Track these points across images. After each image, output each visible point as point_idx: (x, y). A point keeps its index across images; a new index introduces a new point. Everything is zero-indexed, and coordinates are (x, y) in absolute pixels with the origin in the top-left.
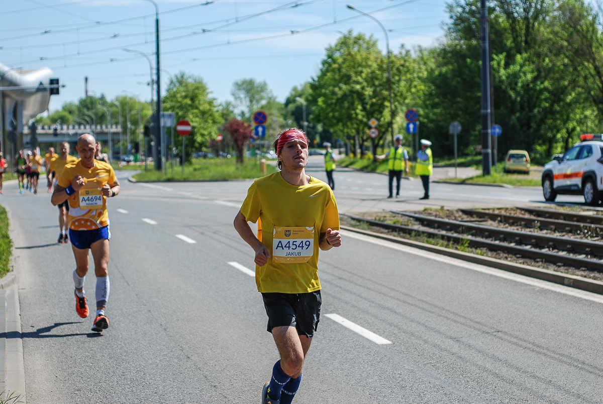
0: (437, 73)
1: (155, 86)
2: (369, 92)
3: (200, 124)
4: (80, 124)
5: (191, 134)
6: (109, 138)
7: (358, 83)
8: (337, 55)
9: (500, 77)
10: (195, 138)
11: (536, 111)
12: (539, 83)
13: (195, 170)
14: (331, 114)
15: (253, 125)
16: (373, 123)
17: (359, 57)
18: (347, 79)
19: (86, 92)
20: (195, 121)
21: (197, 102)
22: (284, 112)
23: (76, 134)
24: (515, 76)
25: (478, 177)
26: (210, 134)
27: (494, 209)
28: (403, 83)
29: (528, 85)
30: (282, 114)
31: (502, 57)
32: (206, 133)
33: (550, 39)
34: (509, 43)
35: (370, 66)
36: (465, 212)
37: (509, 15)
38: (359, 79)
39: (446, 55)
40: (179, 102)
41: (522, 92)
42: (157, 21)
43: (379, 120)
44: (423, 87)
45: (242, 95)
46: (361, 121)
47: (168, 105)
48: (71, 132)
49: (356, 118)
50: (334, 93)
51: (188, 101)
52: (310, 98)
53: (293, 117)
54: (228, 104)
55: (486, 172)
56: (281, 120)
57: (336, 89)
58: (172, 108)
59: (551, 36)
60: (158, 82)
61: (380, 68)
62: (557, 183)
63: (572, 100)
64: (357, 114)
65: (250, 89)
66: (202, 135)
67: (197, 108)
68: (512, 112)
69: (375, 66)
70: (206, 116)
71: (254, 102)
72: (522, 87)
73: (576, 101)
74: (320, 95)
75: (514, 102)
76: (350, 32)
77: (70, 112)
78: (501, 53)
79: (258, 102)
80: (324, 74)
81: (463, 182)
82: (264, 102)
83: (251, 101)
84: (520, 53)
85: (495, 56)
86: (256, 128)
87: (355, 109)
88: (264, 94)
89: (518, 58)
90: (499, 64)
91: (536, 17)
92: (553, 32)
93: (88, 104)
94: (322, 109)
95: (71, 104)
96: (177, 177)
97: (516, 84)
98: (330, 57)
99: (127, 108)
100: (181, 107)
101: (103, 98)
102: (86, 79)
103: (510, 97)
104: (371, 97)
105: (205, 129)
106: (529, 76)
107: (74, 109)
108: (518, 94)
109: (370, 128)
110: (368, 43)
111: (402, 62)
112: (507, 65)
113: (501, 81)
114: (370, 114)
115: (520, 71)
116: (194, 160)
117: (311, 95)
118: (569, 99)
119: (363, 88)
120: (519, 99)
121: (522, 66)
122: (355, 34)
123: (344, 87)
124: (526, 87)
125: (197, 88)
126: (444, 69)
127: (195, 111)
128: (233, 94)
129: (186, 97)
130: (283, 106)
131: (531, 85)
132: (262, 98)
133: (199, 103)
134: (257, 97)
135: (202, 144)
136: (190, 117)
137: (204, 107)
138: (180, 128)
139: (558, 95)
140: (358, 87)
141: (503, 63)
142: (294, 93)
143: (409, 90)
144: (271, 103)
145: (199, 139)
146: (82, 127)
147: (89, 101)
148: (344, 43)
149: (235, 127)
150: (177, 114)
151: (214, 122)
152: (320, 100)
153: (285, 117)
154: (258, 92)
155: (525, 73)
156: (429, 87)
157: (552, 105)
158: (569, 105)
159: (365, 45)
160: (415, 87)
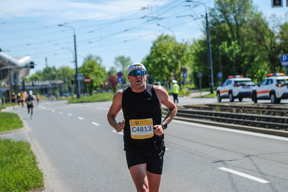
0: (199, 51)
1: (75, 64)
2: (170, 61)
3: (95, 78)
4: (44, 80)
5: (92, 82)
6: (57, 86)
7: (164, 57)
8: (157, 45)
9: (225, 52)
10: (93, 84)
11: (242, 65)
12: (242, 53)
13: (93, 98)
14: (155, 71)
16: (172, 74)
17: (164, 46)
18: (159, 55)
19: (46, 65)
20: (92, 77)
21: (93, 69)
23: (42, 85)
24: (232, 51)
25: (208, 95)
27: (196, 105)
28: (185, 57)
31: (226, 43)
32: (98, 82)
33: (247, 35)
34: (230, 36)
35: (170, 49)
36: (185, 106)
37: (230, 25)
38: (165, 55)
39: (204, 43)
40: (85, 69)
41: (235, 57)
42: (75, 36)
43: (174, 72)
44: (193, 57)
45: (119, 63)
46: (167, 74)
47: (80, 71)
48: (40, 84)
49: (165, 72)
50: (154, 62)
51: (89, 69)
54: (113, 68)
55: (212, 92)
57: (155, 60)
58: (83, 72)
59: (247, 33)
60: (76, 62)
61: (174, 50)
62: (222, 94)
64: (165, 71)
65: (123, 60)
66: (96, 83)
67: (93, 71)
68: (231, 66)
69: (172, 49)
70: (98, 74)
71: (124, 66)
72: (235, 55)
73: (259, 61)
74: (150, 63)
75: (232, 62)
76: (163, 34)
77: (39, 75)
78: (225, 41)
79: (127, 66)
80: (151, 54)
81: (202, 97)
83: (123, 66)
84: (234, 40)
85: (222, 43)
86: (118, 79)
87: (164, 68)
88: (129, 63)
89: (233, 43)
90: (224, 46)
91: (241, 25)
92: (248, 31)
93: (47, 71)
94: (151, 69)
95: (39, 71)
96: (85, 100)
97: (232, 54)
98: (154, 45)
99: (65, 72)
100: (87, 71)
101: (54, 68)
102: (46, 59)
103: (230, 60)
104: (171, 63)
105: (97, 80)
106: (238, 51)
107: (41, 74)
108: (233, 59)
109: (171, 76)
110: (171, 38)
111: (183, 47)
112: (228, 47)
113: (226, 54)
114: (170, 70)
115: (234, 48)
116: (93, 94)
117: (147, 63)
118: (256, 59)
119: (167, 59)
120: (234, 61)
121: (235, 46)
122: (165, 35)
123: (159, 59)
124: (237, 56)
126: (202, 49)
127: (93, 73)
128: (115, 63)
129: (88, 67)
131: (239, 55)
132: (128, 64)
134: (126, 64)
135: (97, 87)
136: (90, 75)
137: (97, 71)
138: (86, 80)
139: (252, 58)
140: (164, 59)
141: (226, 45)
143: (187, 59)
145: (95, 84)
147: (48, 69)
148: (160, 39)
150: (84, 74)
151: (102, 77)
152: (150, 65)
154: (126, 62)
155: (236, 49)
156: (196, 57)
157: (250, 63)
158: (257, 62)
159: (169, 40)
160: (190, 57)
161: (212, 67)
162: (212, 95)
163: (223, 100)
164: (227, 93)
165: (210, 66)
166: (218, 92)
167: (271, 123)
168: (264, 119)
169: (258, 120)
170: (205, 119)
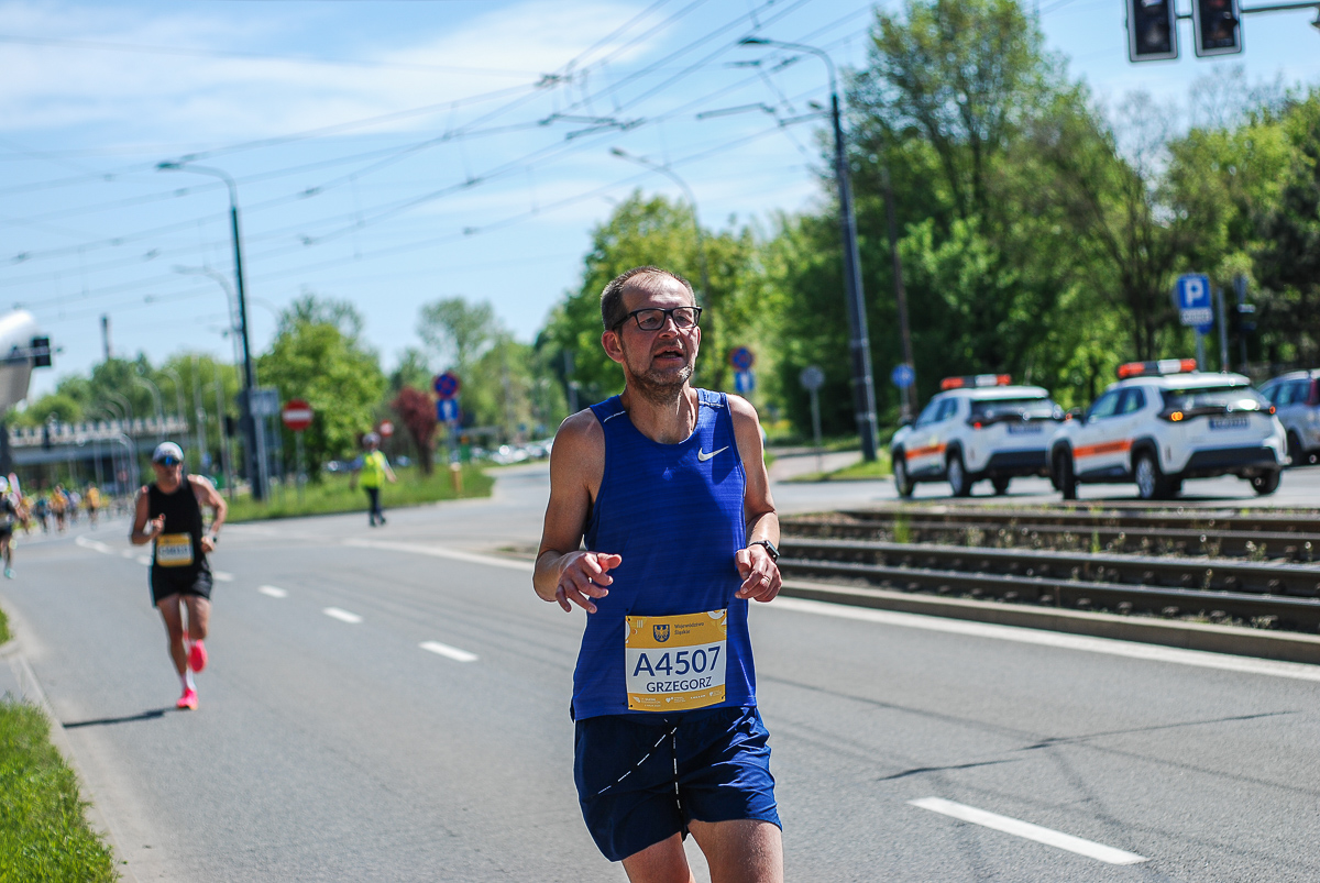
0: (803, 266)
1: (239, 340)
3: (332, 404)
4: (96, 421)
5: (319, 421)
8: (613, 243)
9: (924, 269)
10: (326, 432)
11: (1002, 327)
12: (1002, 273)
13: (328, 494)
14: (607, 365)
15: (434, 397)
17: (646, 248)
19: (107, 349)
20: (322, 402)
21: (323, 362)
22: (534, 362)
23: (90, 444)
24: (955, 264)
25: (854, 467)
26: (354, 423)
28: (740, 295)
29: (980, 280)
30: (529, 368)
31: (925, 230)
32: (346, 420)
33: (1020, 189)
34: (942, 195)
37: (943, 145)
39: (829, 232)
40: (288, 364)
41: (971, 294)
42: (234, 214)
44: (779, 297)
45: (440, 332)
47: (265, 372)
48: (81, 437)
51: (306, 362)
52: (566, 334)
53: (552, 373)
54: (412, 355)
55: (870, 456)
56: (527, 381)
58: (274, 377)
59: (1020, 180)
60: (243, 330)
63: (1070, 304)
65: (457, 319)
66: (340, 426)
67: (325, 373)
68: (954, 335)
70: (346, 387)
71: (466, 346)
72: (970, 285)
73: (1079, 307)
74: (581, 327)
75: (957, 315)
76: (637, 193)
77: (76, 395)
78: (923, 220)
79: (476, 344)
80: (589, 285)
81: (825, 479)
82: (487, 346)
83: (461, 344)
84: (963, 216)
85: (911, 227)
86: (440, 405)
88: (487, 328)
89: (958, 227)
90: (920, 242)
91: (993, 144)
92: (1024, 173)
93: (112, 375)
94: (588, 355)
95: (75, 379)
96: (290, 509)
97: (956, 278)
98: (600, 246)
99: (194, 381)
100: (293, 375)
101: (142, 360)
102: (105, 322)
103: (946, 305)
105: (344, 413)
106: (982, 263)
107: (85, 390)
108: (962, 298)
110: (674, 213)
111: (734, 250)
112: (936, 245)
113: (928, 277)
115: (963, 252)
116: (326, 477)
117: (568, 328)
118: (1065, 300)
120: (965, 308)
121: (967, 243)
122: (647, 197)
124: (981, 287)
125: (323, 334)
126: (819, 259)
127: (322, 380)
128: (422, 333)
129: (300, 353)
130: (530, 351)
131: (988, 280)
132: (482, 338)
133: (328, 362)
134: (473, 334)
135: (342, 444)
136: (311, 391)
137: (341, 369)
138: (292, 416)
139: (1047, 293)
141: (928, 239)
142: (554, 321)
143: (754, 306)
144: (503, 347)
145: (333, 433)
146: (102, 426)
147: (112, 368)
148: (626, 217)
149: (410, 405)
150: (284, 389)
151: (364, 399)
152: (584, 339)
153: (537, 373)
154: (474, 325)
155: (974, 257)
156: (794, 295)
157: (1037, 318)
158: (1069, 311)
159: (668, 220)
160: (766, 296)
161: (865, 342)
162: (871, 468)
163: (921, 490)
164: (937, 460)
165: (858, 337)
166: (899, 455)
167: (1142, 588)
168: (1112, 572)
169: (1082, 577)
170: (845, 581)
